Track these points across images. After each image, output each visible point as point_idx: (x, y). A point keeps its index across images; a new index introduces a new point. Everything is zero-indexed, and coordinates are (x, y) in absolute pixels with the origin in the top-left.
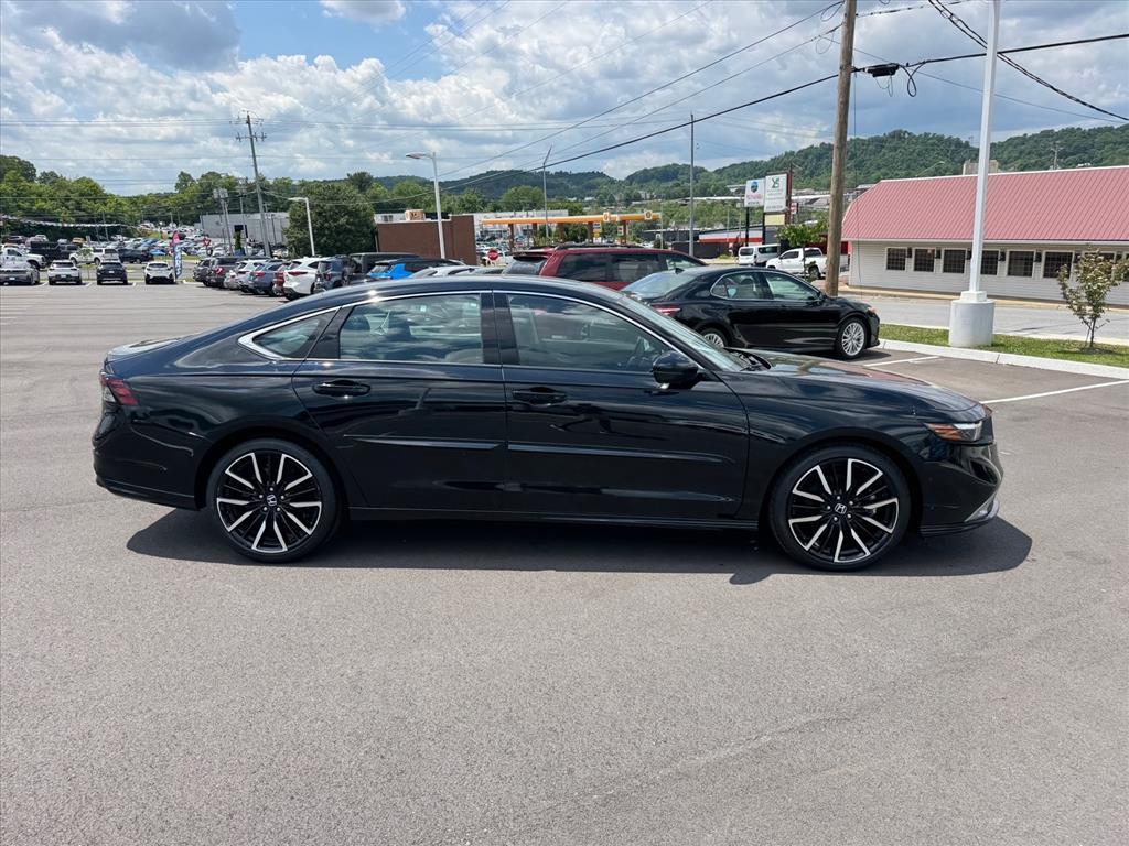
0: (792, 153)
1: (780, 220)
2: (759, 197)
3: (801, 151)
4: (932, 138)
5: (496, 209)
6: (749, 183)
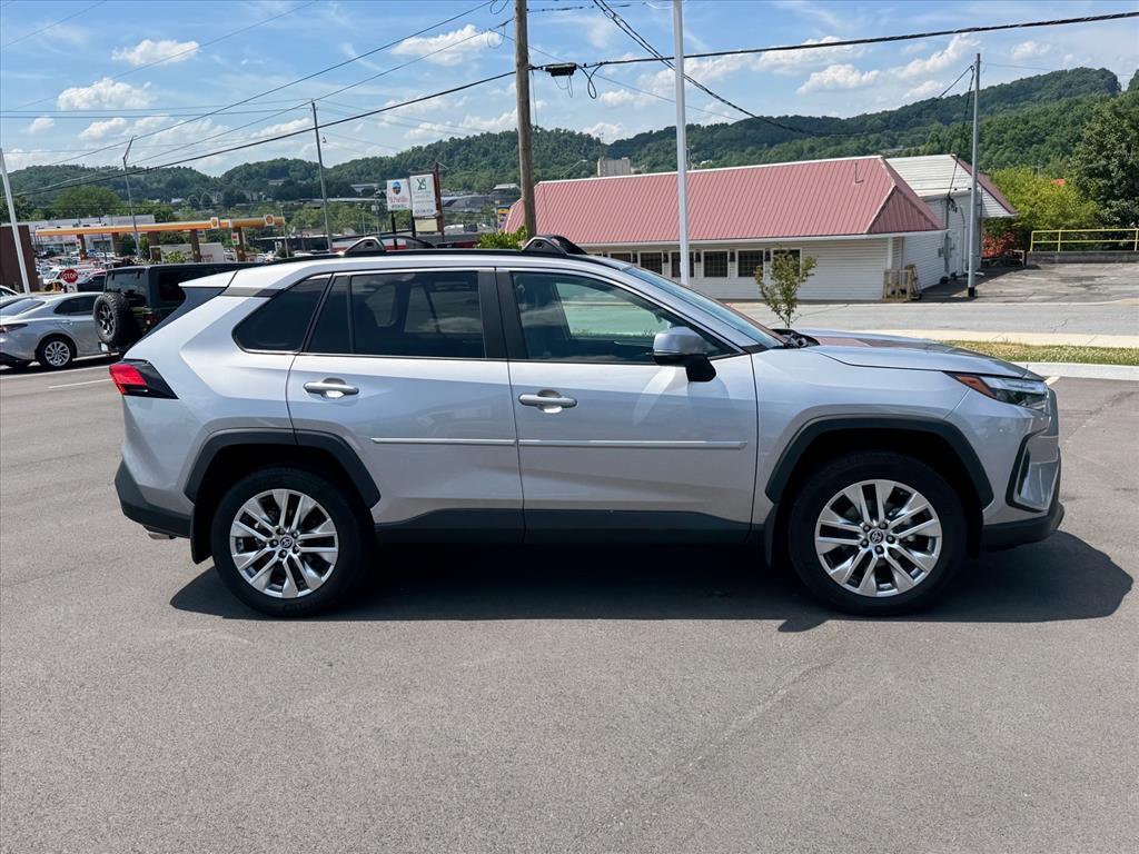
0: (420, 148)
1: (432, 226)
2: (404, 200)
3: (429, 146)
4: (564, 134)
5: (48, 216)
6: (391, 183)
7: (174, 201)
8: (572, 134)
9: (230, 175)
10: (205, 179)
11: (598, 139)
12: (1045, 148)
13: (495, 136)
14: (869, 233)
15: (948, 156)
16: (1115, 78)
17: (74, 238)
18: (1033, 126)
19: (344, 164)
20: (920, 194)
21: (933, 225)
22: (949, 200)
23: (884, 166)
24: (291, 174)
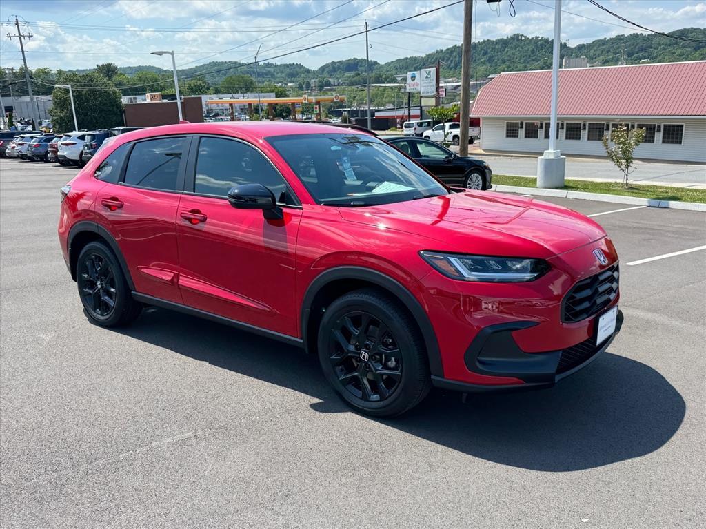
1: (432, 102)
2: (417, 85)
4: (541, 40)
5: (217, 92)
6: (409, 75)
7: (289, 85)
8: (546, 40)
9: (323, 69)
10: (308, 71)
11: (565, 44)
13: (492, 42)
17: (227, 106)
19: (392, 62)
24: (359, 68)
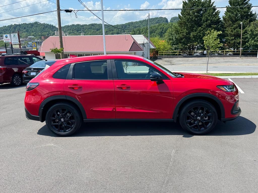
0: (6, 26)
1: (18, 46)
2: (9, 40)
3: (8, 26)
4: (46, 24)
6: (4, 35)
8: (48, 25)
11: (55, 26)
12: (155, 34)
13: (27, 24)
14: (129, 51)
15: (142, 35)
16: (167, 19)
18: (153, 29)
20: (138, 43)
21: (142, 50)
22: (143, 44)
23: (131, 37)
